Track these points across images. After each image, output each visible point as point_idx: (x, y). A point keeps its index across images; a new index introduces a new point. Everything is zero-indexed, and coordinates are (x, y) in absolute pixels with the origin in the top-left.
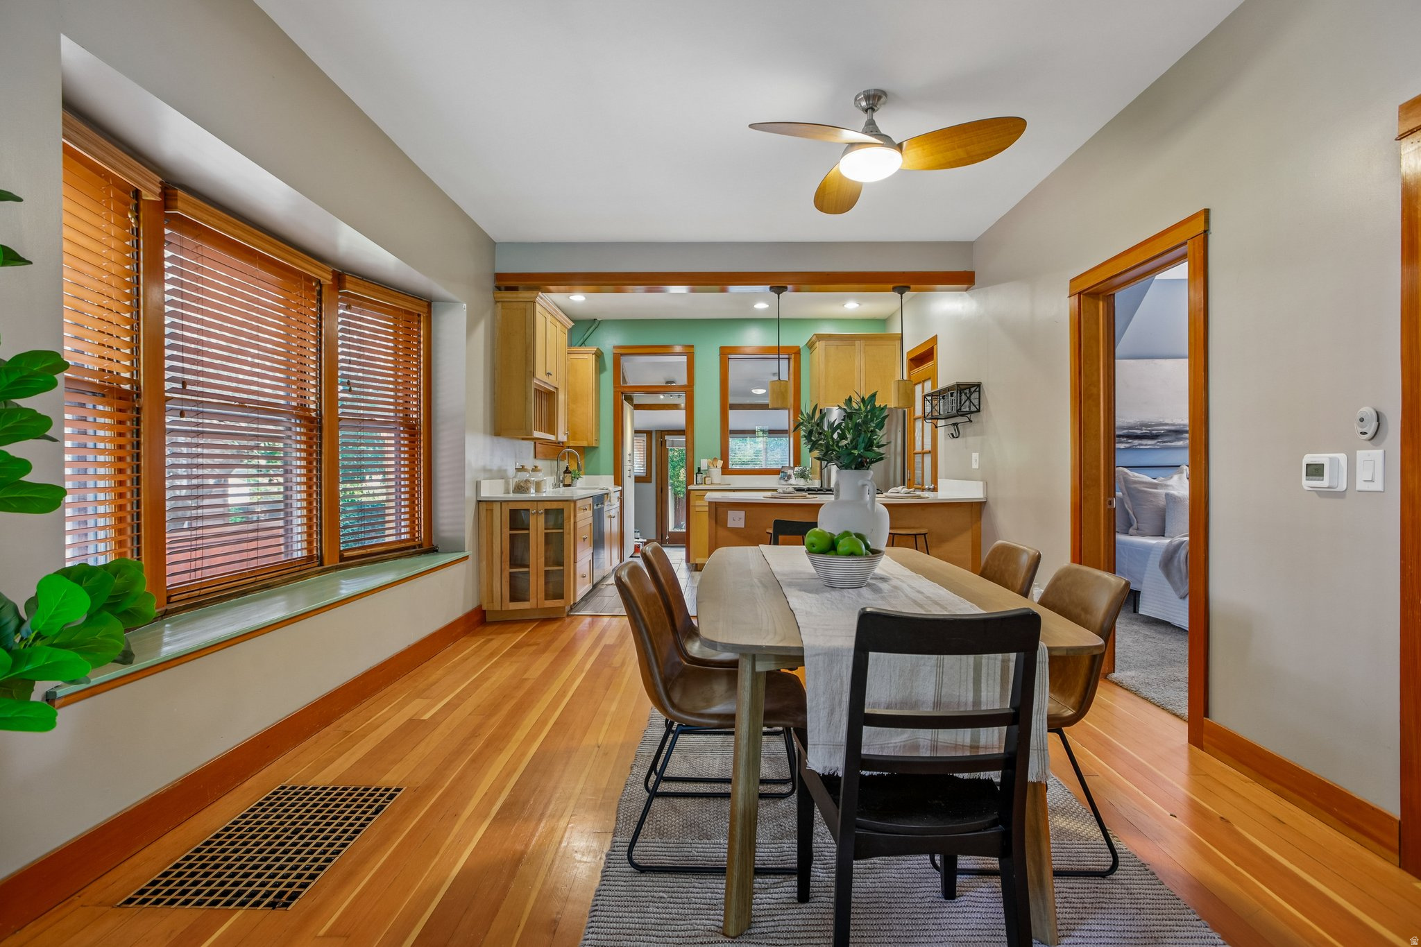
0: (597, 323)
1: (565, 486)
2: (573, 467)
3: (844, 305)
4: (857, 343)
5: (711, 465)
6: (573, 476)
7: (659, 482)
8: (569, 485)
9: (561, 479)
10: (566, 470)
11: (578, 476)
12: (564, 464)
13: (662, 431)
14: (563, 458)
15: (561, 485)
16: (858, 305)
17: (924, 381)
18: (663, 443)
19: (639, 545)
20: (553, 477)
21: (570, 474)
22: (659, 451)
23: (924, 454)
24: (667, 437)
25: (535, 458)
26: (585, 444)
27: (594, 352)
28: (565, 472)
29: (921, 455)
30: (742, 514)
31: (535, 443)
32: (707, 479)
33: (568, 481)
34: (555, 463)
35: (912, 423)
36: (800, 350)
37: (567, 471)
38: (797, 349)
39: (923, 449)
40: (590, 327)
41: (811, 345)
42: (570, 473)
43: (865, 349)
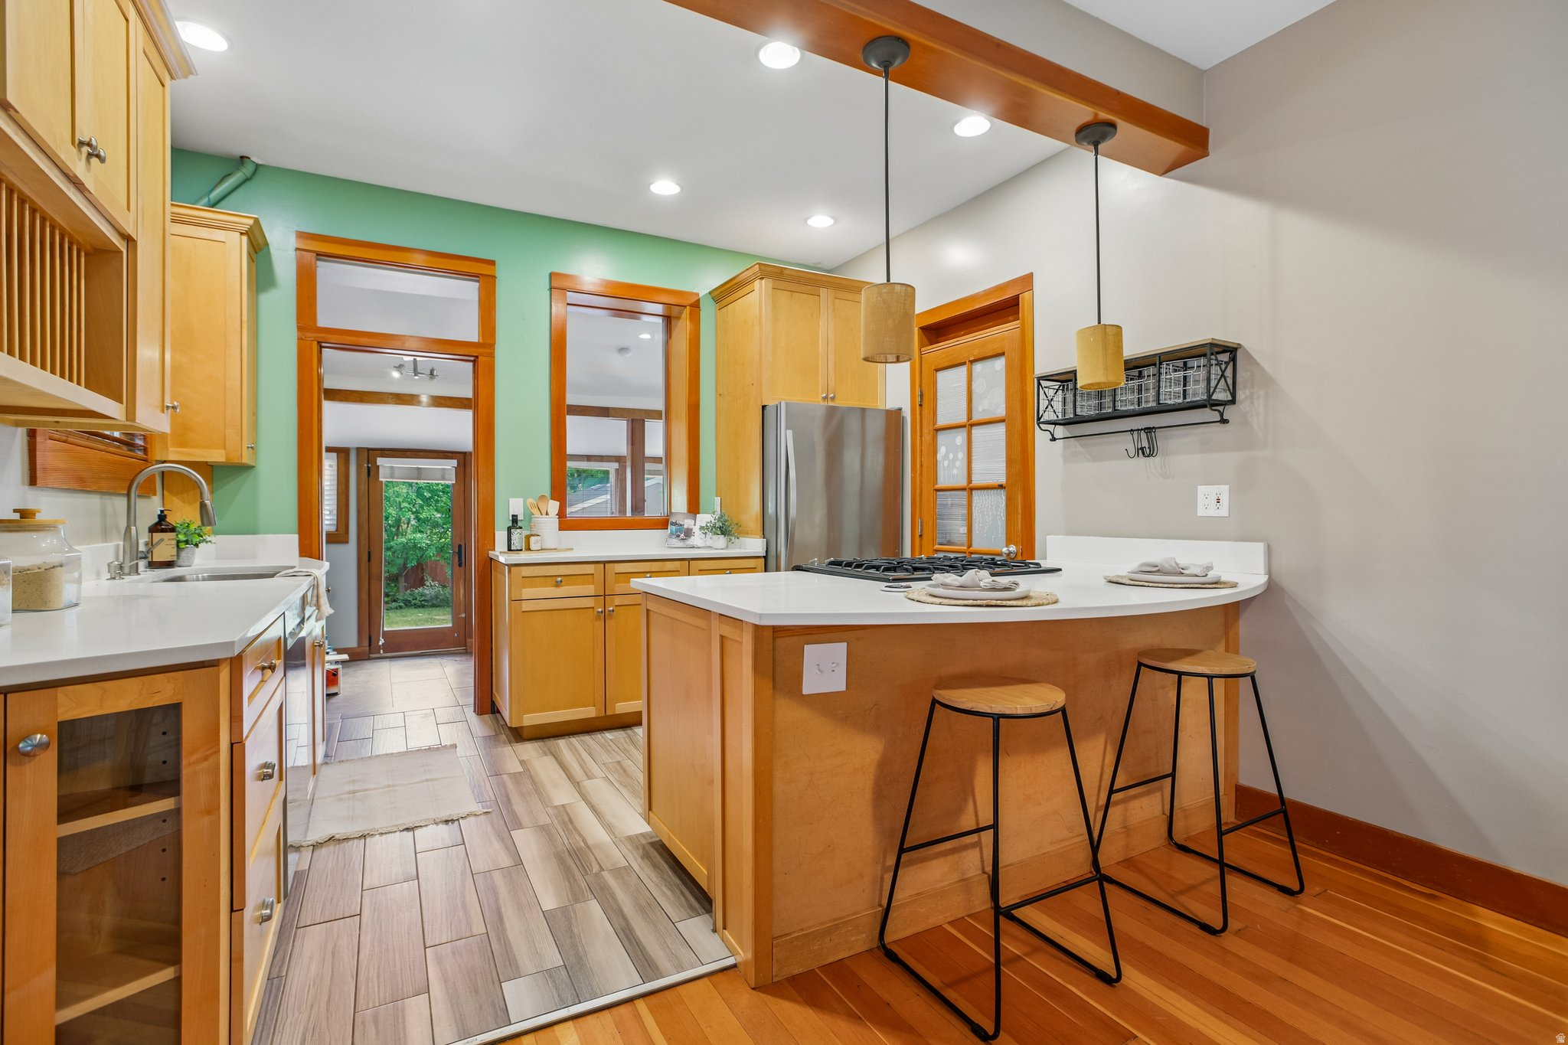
0: (248, 170)
1: (152, 565)
2: (183, 514)
3: (806, 220)
4: (823, 292)
5: (535, 511)
6: (182, 537)
7: (365, 542)
8: (169, 564)
9: (142, 548)
10: (159, 523)
11: (197, 539)
12: (149, 509)
13: (369, 450)
14: (147, 491)
15: (142, 564)
16: (831, 222)
17: (972, 362)
18: (371, 472)
19: (336, 670)
20: (111, 545)
21: (172, 535)
22: (364, 487)
23: (972, 489)
24: (380, 461)
25: (33, 481)
26: (217, 456)
27: (245, 228)
28: (154, 529)
29: (965, 493)
30: (839, 651)
31: (32, 434)
32: (533, 539)
33: (165, 552)
34: (121, 503)
35: (927, 438)
36: (698, 300)
37: (161, 525)
38: (694, 299)
39: (970, 480)
40: (229, 175)
41: (724, 294)
42: (173, 530)
43: (834, 303)
